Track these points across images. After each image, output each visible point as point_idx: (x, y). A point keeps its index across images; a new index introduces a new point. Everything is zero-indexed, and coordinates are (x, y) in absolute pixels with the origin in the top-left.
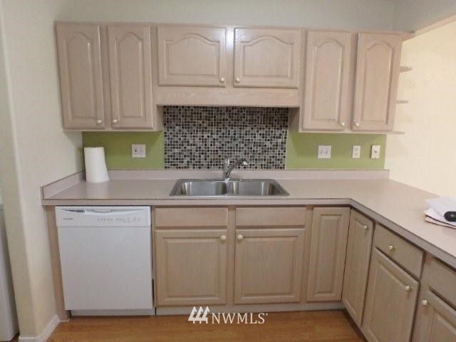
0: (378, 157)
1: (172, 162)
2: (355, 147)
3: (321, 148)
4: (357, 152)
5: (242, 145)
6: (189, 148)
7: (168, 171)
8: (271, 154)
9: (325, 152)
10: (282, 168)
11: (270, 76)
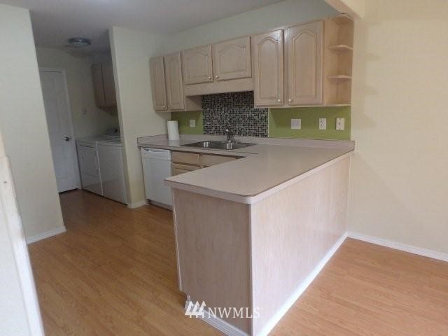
0: (342, 128)
1: (207, 131)
2: (320, 120)
3: (293, 121)
4: (323, 124)
5: (241, 119)
6: (214, 121)
7: (205, 136)
8: (259, 125)
9: (296, 124)
10: (266, 136)
11: (235, 71)
